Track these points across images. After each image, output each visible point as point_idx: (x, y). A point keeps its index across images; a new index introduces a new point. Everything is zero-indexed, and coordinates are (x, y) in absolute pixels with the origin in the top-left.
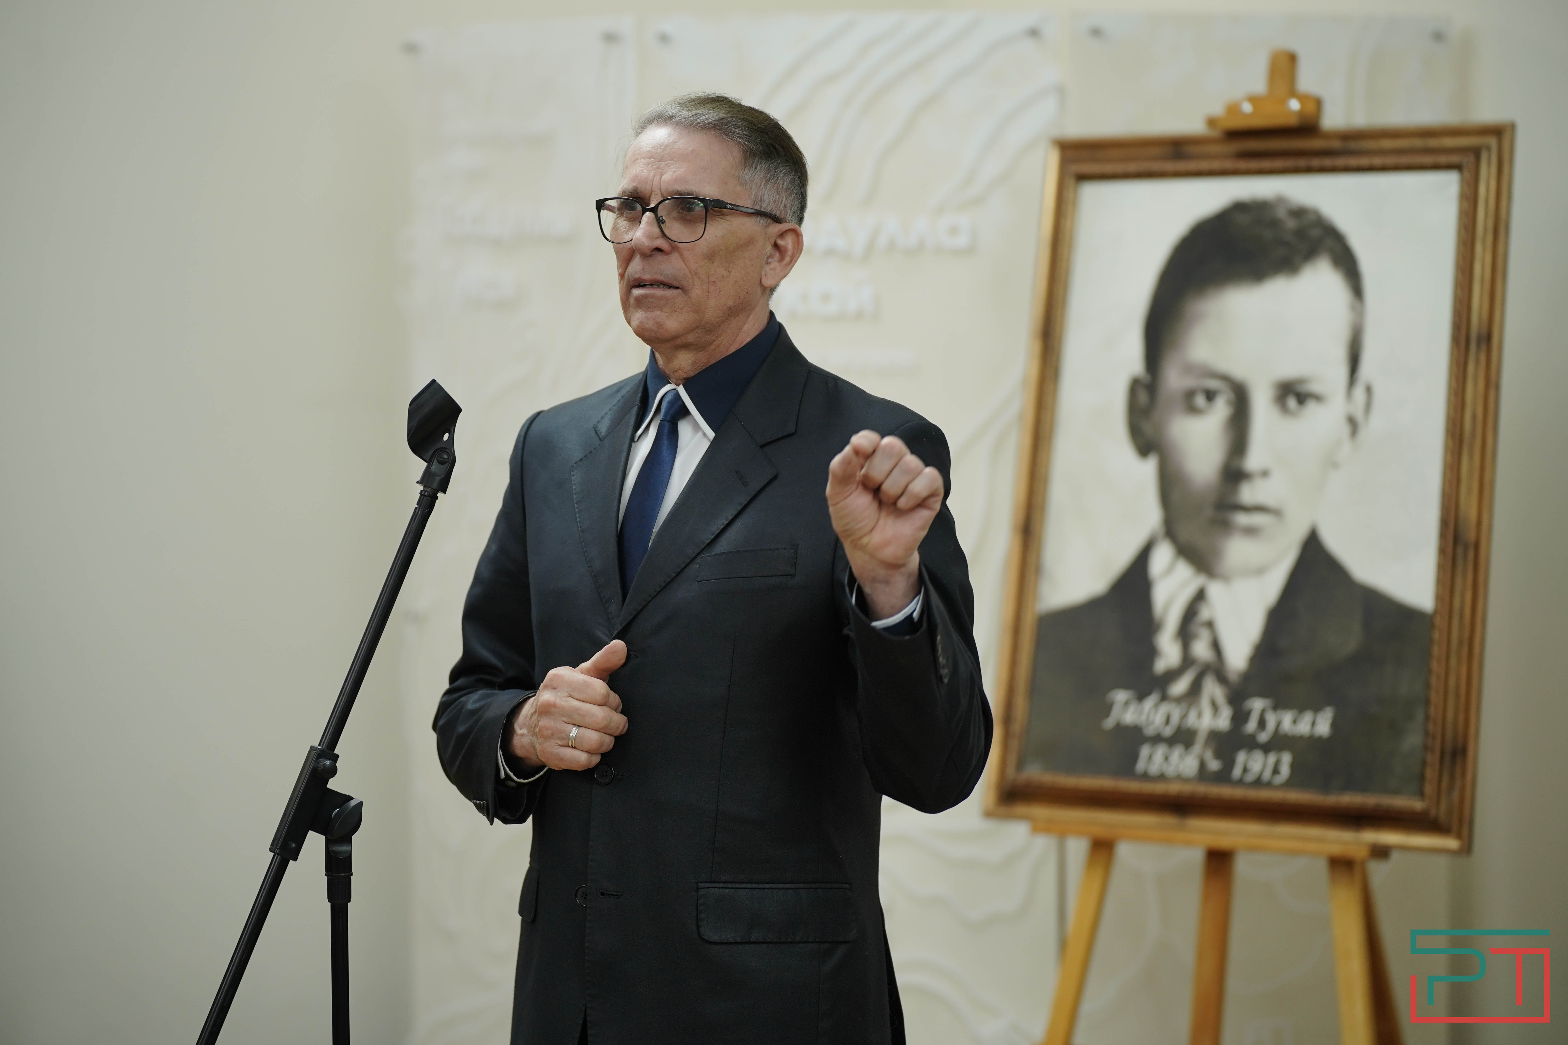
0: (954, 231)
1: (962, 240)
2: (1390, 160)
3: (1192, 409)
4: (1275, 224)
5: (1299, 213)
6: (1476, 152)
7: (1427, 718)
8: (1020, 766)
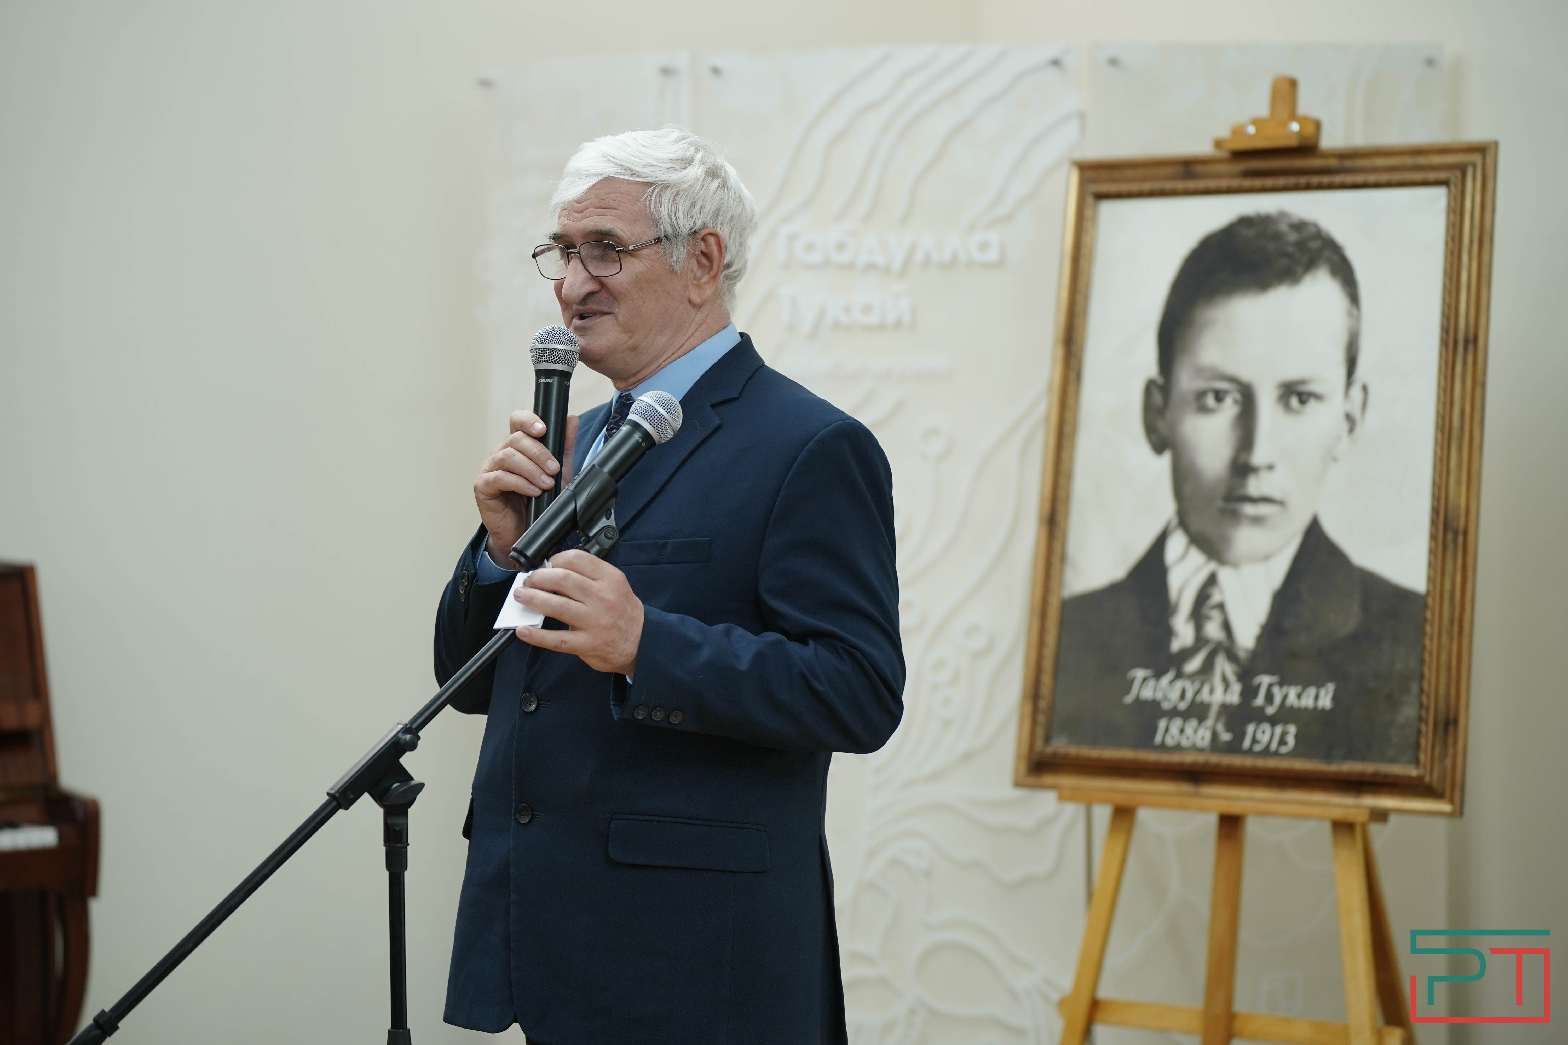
0: (984, 246)
1: (992, 255)
2: (1384, 177)
3: (1204, 409)
4: (1277, 236)
5: (1300, 226)
6: (1462, 169)
7: (1421, 690)
8: (1047, 739)
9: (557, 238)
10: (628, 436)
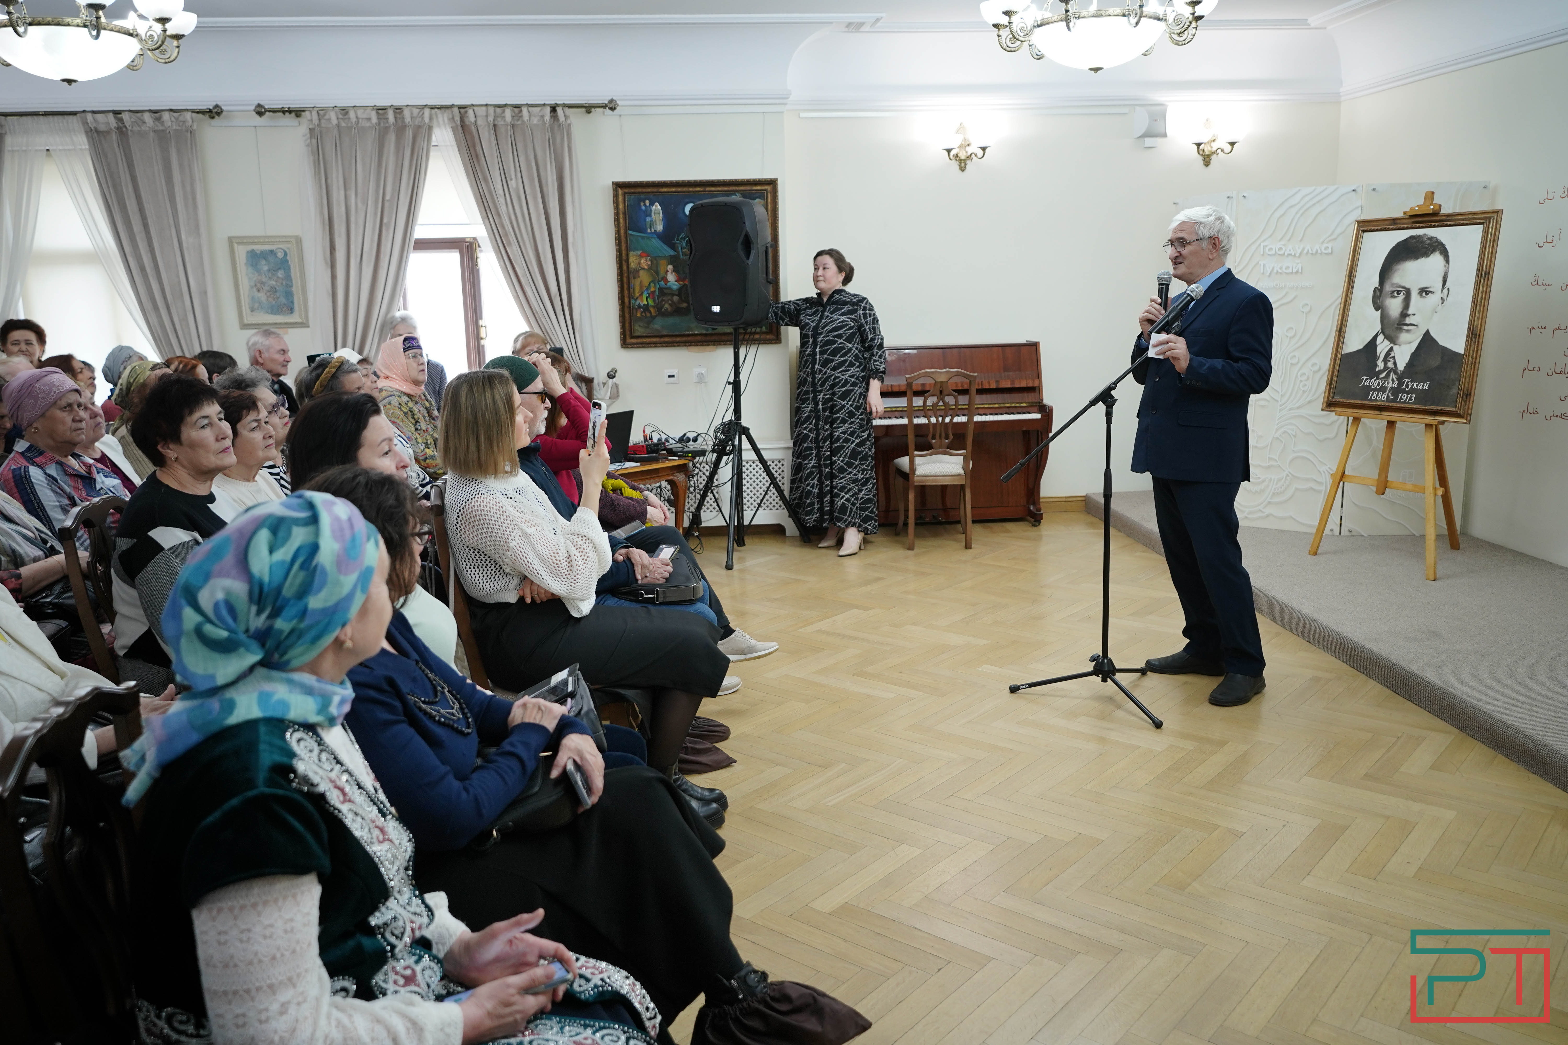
0: (1327, 248)
1: (1329, 251)
2: (1461, 222)
3: (1393, 297)
4: (1423, 242)
5: (1431, 238)
6: (1489, 219)
7: (1459, 384)
8: (1333, 397)
9: (1170, 240)
10: (1186, 297)
